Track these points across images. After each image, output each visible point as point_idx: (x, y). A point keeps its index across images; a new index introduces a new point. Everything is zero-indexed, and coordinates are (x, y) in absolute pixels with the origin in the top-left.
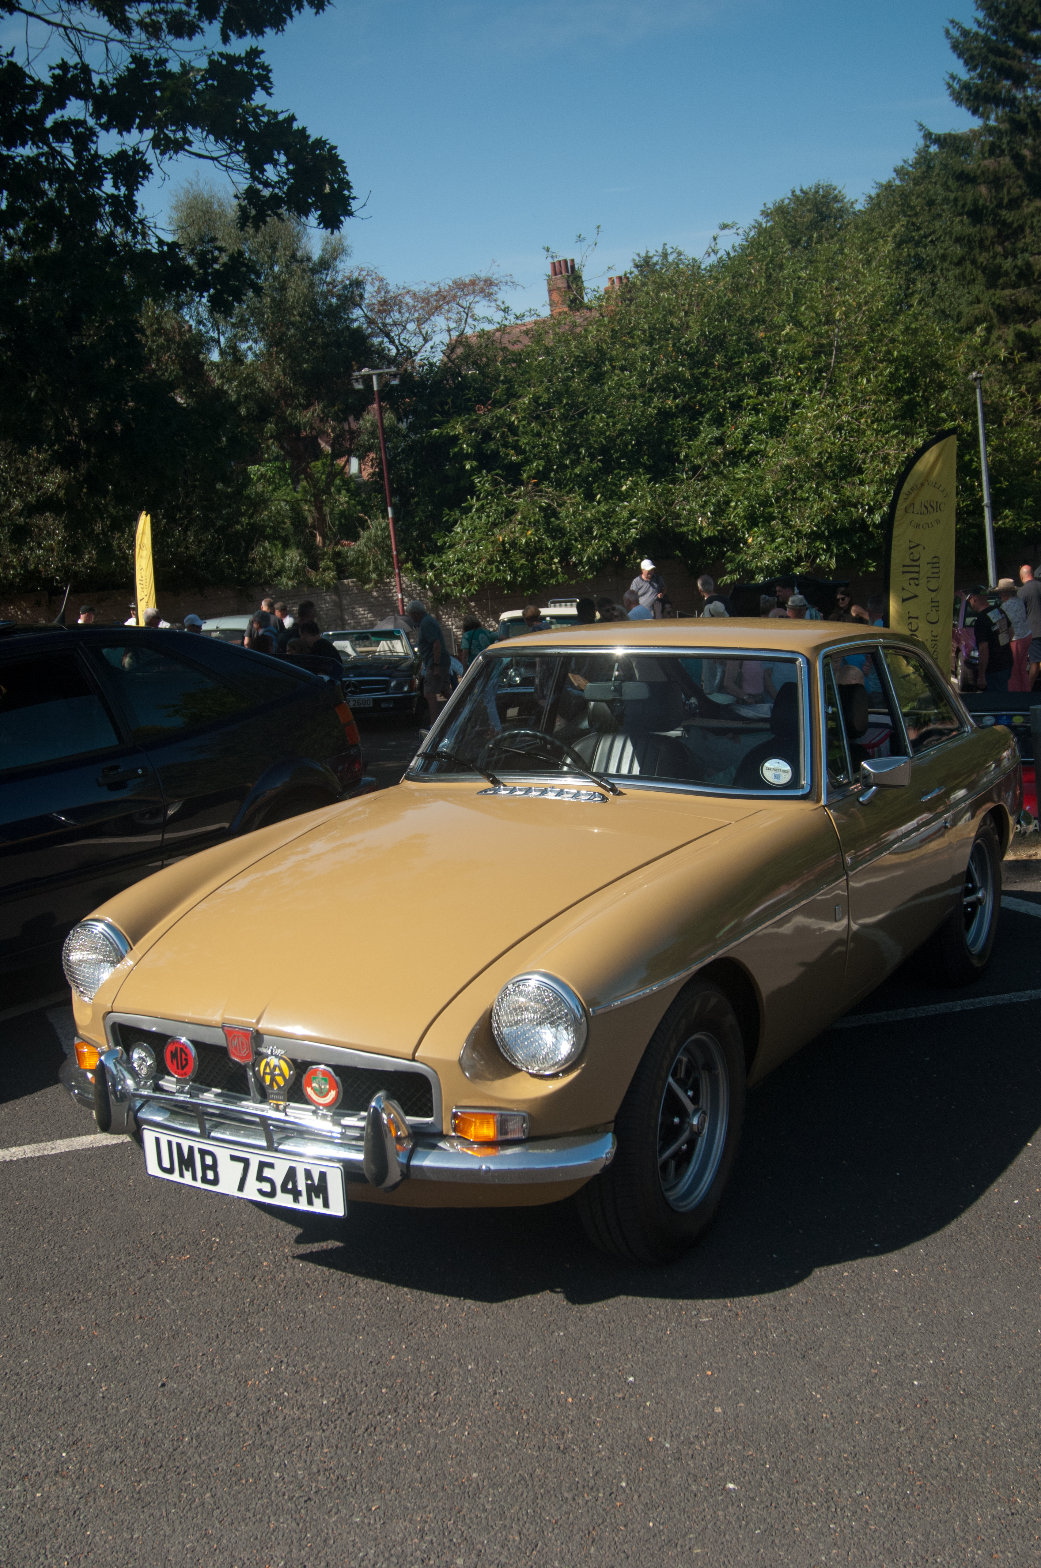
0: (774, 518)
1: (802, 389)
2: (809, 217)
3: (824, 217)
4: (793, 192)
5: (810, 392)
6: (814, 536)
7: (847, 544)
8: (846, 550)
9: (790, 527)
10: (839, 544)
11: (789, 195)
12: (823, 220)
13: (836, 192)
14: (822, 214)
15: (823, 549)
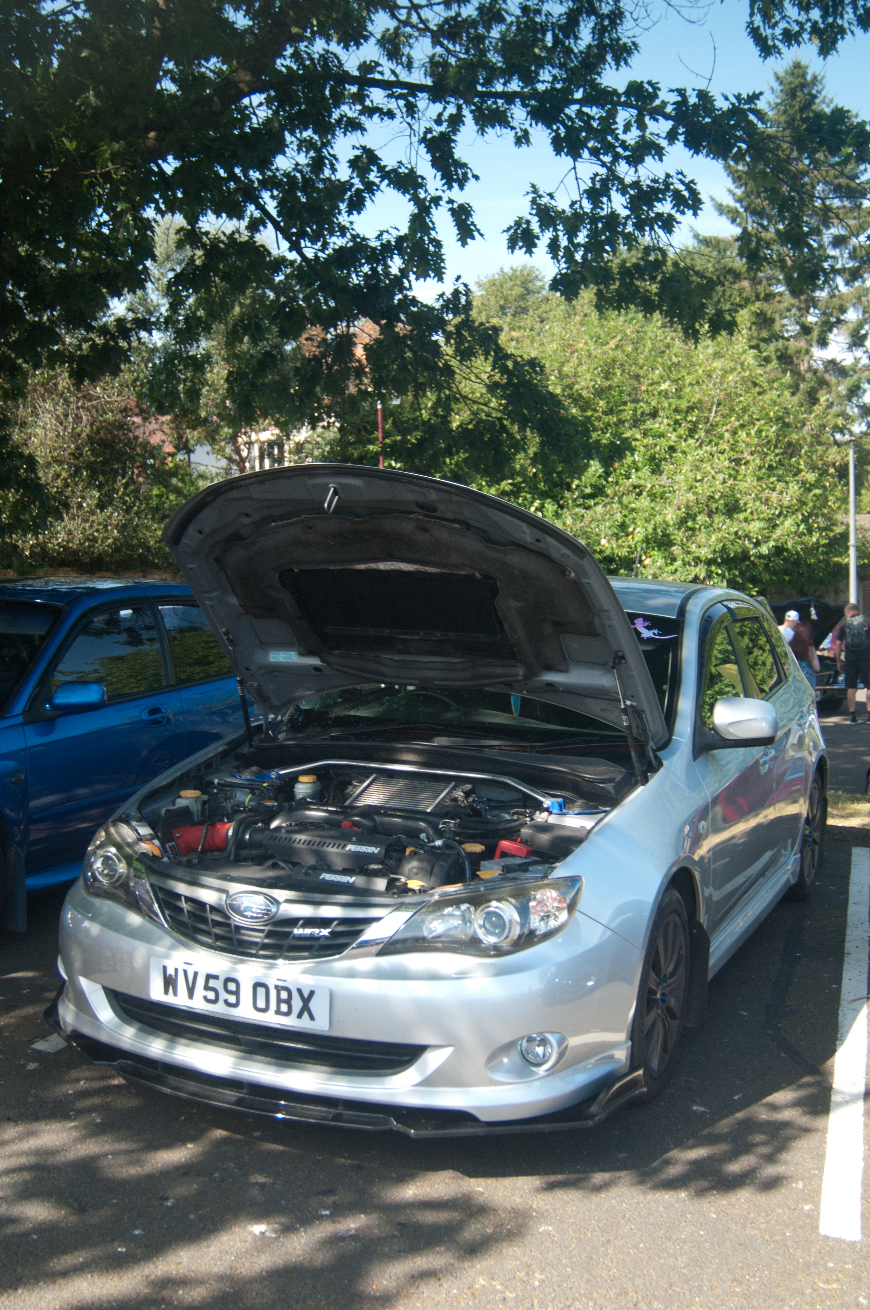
0: (675, 544)
1: (680, 437)
2: (518, 291)
3: (529, 292)
4: (502, 269)
5: (685, 440)
6: (709, 562)
7: (736, 569)
8: (734, 575)
9: (689, 553)
10: (729, 570)
11: (499, 271)
12: (529, 294)
13: (537, 273)
14: (527, 290)
15: (717, 574)
